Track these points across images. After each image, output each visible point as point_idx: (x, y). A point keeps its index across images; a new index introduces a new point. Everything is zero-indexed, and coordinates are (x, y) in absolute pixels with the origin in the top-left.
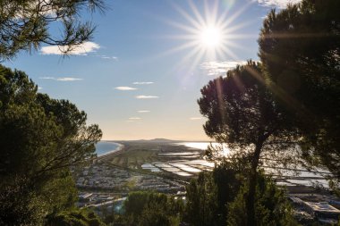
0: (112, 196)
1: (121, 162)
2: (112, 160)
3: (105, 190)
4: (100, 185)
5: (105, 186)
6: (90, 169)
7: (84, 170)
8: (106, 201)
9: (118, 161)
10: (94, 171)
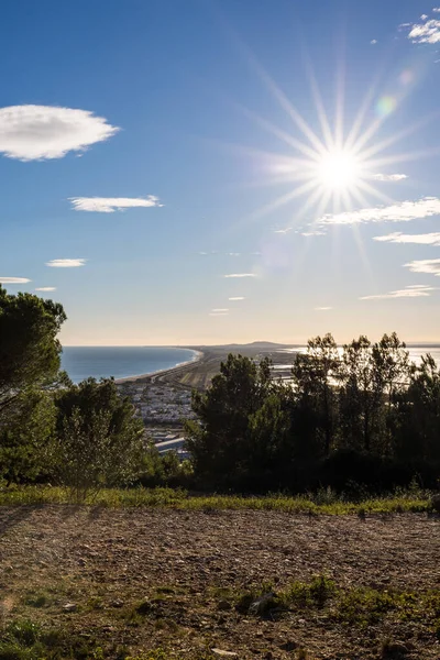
0: (173, 433)
1: (195, 381)
2: (181, 377)
3: (165, 424)
4: (157, 417)
5: (165, 417)
6: (144, 392)
7: (136, 392)
8: (163, 440)
9: (191, 378)
10: (150, 395)
